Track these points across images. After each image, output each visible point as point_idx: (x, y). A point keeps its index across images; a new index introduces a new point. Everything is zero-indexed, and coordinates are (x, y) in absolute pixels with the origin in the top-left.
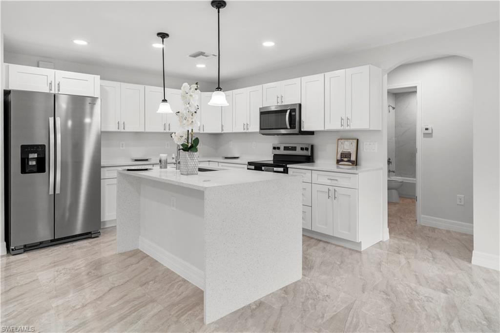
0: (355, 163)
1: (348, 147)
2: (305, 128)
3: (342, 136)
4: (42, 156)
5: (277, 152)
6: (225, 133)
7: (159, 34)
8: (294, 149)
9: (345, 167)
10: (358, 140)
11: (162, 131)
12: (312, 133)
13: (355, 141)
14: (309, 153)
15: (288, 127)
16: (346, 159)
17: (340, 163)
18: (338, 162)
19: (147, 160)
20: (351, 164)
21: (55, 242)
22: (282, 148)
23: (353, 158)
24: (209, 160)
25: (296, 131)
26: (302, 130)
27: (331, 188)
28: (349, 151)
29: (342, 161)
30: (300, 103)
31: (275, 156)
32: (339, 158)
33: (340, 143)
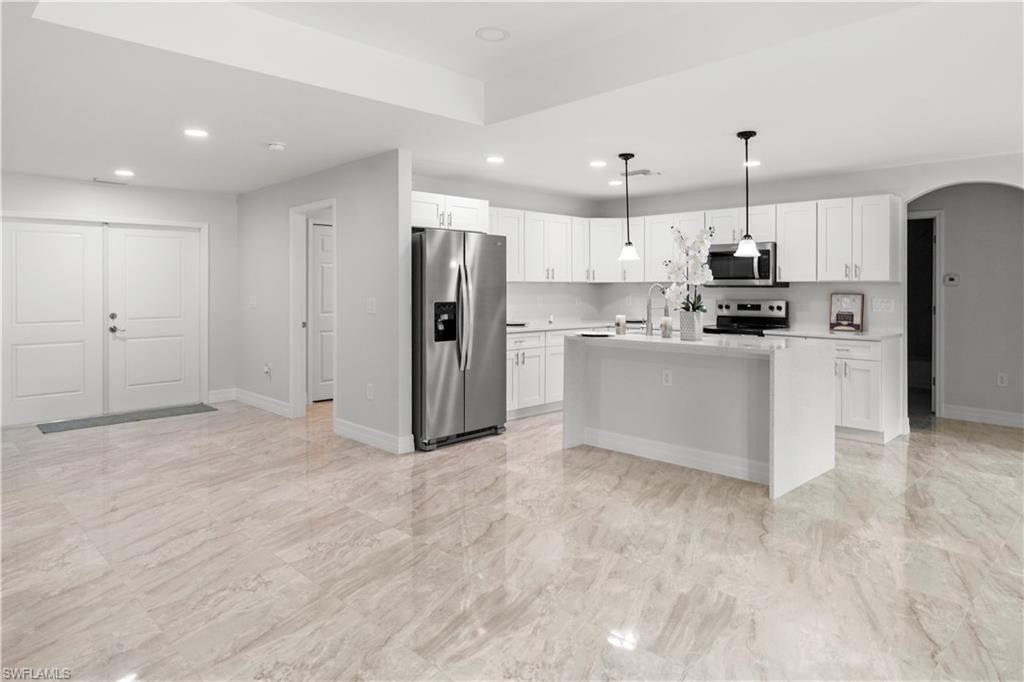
0: (859, 328)
1: (847, 305)
2: (782, 278)
3: (835, 291)
4: (452, 317)
5: (725, 312)
6: (627, 283)
7: (621, 156)
8: (757, 307)
9: (845, 334)
10: (863, 296)
11: (544, 280)
12: (786, 285)
13: (860, 297)
14: (782, 314)
15: (756, 274)
16: (845, 323)
17: (836, 328)
18: (832, 326)
19: (523, 325)
20: (853, 329)
21: (463, 437)
22: (734, 307)
23: (857, 320)
24: (608, 324)
25: (770, 282)
26: (778, 280)
27: (838, 361)
28: (850, 310)
29: (840, 325)
30: (774, 241)
31: (719, 318)
32: (834, 320)
33: (834, 298)
